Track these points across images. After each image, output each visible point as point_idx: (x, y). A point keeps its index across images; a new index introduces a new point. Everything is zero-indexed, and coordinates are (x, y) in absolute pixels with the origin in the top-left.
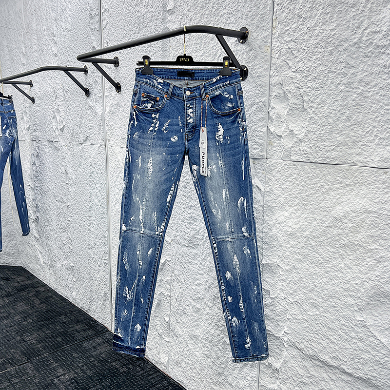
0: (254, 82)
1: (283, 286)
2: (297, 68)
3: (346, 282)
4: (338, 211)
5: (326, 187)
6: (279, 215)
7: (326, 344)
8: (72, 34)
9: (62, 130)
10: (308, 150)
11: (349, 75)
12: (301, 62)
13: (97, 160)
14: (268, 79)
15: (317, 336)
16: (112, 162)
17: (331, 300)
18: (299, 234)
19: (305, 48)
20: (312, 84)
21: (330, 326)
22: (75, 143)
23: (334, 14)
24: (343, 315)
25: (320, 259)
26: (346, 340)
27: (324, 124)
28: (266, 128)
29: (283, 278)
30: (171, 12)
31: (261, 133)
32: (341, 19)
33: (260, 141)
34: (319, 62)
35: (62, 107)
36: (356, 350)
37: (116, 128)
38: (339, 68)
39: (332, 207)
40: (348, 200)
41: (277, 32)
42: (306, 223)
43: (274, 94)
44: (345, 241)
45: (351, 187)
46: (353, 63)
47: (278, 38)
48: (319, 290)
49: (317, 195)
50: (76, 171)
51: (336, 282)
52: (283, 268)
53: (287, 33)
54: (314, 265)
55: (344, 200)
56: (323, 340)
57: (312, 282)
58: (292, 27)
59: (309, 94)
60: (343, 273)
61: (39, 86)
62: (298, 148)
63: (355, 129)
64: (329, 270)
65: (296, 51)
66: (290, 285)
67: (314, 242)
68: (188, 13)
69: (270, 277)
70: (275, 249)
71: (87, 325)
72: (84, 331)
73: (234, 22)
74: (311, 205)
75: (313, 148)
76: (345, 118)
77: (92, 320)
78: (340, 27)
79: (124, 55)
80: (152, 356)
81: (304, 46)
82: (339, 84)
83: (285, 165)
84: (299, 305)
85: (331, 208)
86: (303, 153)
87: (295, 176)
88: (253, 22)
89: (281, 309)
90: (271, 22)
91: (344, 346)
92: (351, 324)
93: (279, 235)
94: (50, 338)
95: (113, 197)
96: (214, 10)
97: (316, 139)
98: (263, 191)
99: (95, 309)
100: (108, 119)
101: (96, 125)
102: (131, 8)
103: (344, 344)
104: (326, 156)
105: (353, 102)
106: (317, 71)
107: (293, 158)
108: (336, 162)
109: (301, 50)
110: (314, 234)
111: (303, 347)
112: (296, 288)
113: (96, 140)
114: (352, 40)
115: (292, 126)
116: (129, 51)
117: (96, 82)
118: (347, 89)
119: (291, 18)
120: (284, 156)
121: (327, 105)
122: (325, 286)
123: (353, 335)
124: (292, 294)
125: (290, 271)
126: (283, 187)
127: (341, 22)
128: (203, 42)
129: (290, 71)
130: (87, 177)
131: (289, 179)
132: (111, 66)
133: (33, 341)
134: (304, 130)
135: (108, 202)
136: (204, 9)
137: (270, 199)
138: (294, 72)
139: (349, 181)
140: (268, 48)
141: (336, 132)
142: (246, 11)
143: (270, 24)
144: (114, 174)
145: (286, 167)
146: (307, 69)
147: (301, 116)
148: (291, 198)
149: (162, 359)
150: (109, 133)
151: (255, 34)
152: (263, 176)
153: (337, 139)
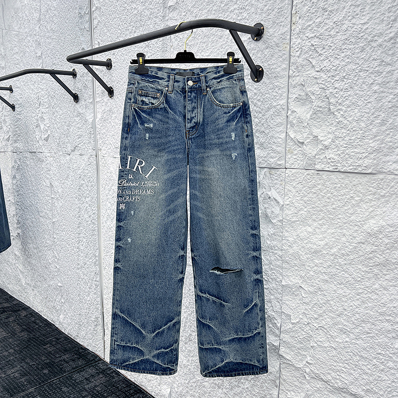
0: (271, 83)
1: (306, 309)
2: (322, 67)
3: (382, 305)
4: (372, 225)
5: (357, 199)
6: (300, 231)
7: (358, 375)
8: (58, 35)
9: (46, 139)
10: (335, 157)
11: (385, 73)
12: (327, 60)
13: (87, 171)
14: (287, 80)
15: (347, 366)
16: (104, 173)
17: (364, 325)
18: (324, 252)
19: (331, 45)
20: (339, 84)
21: (363, 355)
22: (61, 153)
23: (365, 6)
24: (379, 342)
25: (350, 279)
26: (382, 370)
27: (355, 129)
28: (285, 134)
29: (307, 300)
30: (173, 8)
31: (279, 140)
32: (374, 12)
33: (279, 149)
34: (348, 60)
35: (47, 114)
36: (394, 382)
37: (108, 136)
38: (372, 66)
39: (364, 221)
40: (384, 213)
41: (297, 28)
42: (333, 239)
43: (295, 96)
44: (381, 259)
45: (387, 199)
46: (389, 60)
47: (298, 34)
48: (349, 314)
49: (346, 208)
50: (63, 183)
51: (370, 305)
52: (306, 289)
53: (310, 28)
54: (342, 286)
55: (378, 213)
56: (354, 370)
57: (341, 306)
58: (316, 21)
59: (337, 96)
60: (378, 295)
61: (20, 92)
62: (324, 156)
63: (391, 134)
64: (360, 291)
65: (321, 48)
66: (315, 309)
67: (342, 260)
68: (192, 9)
69: (291, 299)
70: (296, 268)
71: (76, 354)
72: (73, 360)
73: (247, 17)
74: (339, 219)
75: (342, 156)
76: (380, 121)
77: (82, 348)
78: (372, 21)
79: (118, 57)
80: (152, 387)
81: (330, 42)
82: (372, 84)
83: (308, 174)
84: (325, 331)
85: (363, 223)
86: (329, 161)
87: (320, 187)
88: (269, 17)
89: (304, 336)
90: (290, 17)
91: (380, 377)
92: (388, 352)
93: (301, 253)
94: (35, 370)
95: (104, 212)
96: (223, 5)
97: (345, 146)
98: (282, 204)
99: (84, 335)
100: (99, 127)
101: (86, 134)
102: (126, 5)
103: (380, 375)
104: (357, 164)
105: (390, 104)
106: (346, 69)
107: (318, 167)
108: (370, 171)
109: (327, 47)
110: (343, 252)
111: (331, 378)
112: (321, 312)
113: (86, 149)
114: (388, 35)
115: (316, 131)
116: (124, 52)
117: (85, 87)
118: (382, 89)
119: (314, 11)
120: (307, 165)
121: (358, 108)
122: (357, 310)
123: (391, 364)
124: (316, 319)
125: (315, 293)
126: (305, 199)
127: (374, 15)
128: (210, 40)
129: (313, 71)
130: (76, 191)
131: (313, 190)
132: (104, 69)
133: (17, 375)
134: (330, 136)
135: (99, 217)
136: (212, 5)
137: (290, 213)
138: (318, 71)
139: (384, 192)
140: (287, 46)
141: (369, 138)
142: (260, 5)
143: (289, 19)
144: (106, 187)
145: (309, 177)
146: (334, 68)
147: (327, 120)
148: (315, 211)
149: (163, 391)
150: (100, 142)
151: (271, 30)
152: (281, 187)
153: (371, 145)
